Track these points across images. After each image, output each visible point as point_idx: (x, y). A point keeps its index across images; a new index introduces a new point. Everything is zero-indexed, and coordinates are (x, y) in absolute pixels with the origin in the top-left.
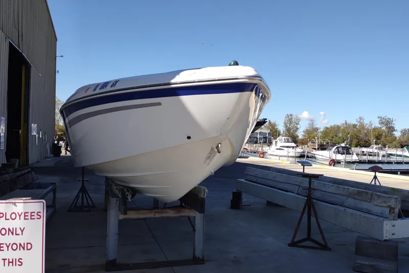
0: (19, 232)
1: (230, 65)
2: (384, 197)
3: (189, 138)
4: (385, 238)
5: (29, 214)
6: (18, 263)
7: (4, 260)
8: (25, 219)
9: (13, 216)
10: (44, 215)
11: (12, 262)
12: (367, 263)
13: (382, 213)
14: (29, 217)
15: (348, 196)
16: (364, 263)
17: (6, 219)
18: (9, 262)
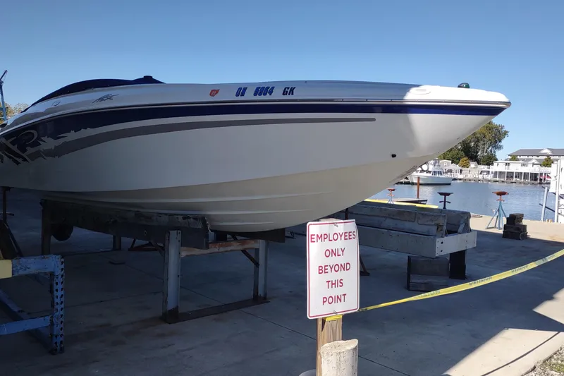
0: (340, 253)
1: (459, 87)
2: (430, 215)
3: (394, 156)
4: (437, 255)
5: (347, 234)
6: (339, 284)
7: (328, 282)
8: (345, 239)
9: (336, 236)
10: (357, 234)
11: (335, 284)
12: (421, 281)
13: (429, 231)
14: (347, 237)
15: (386, 217)
16: (419, 281)
17: (330, 240)
18: (332, 284)
